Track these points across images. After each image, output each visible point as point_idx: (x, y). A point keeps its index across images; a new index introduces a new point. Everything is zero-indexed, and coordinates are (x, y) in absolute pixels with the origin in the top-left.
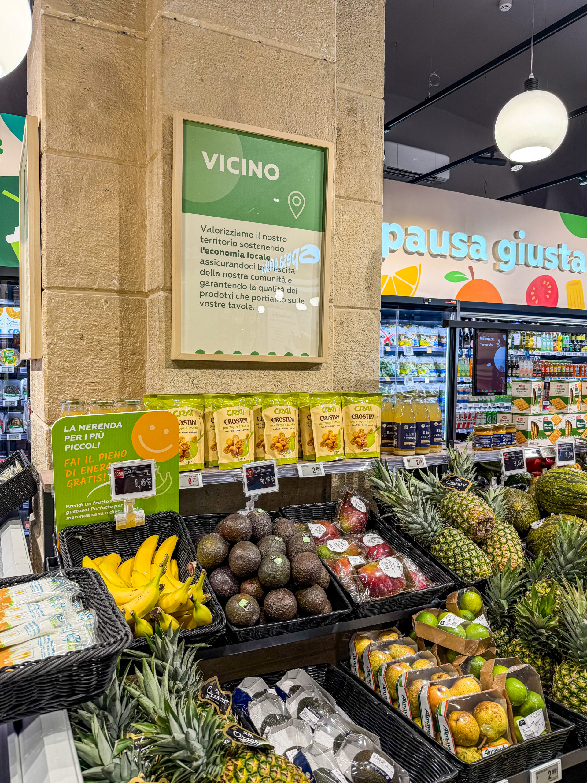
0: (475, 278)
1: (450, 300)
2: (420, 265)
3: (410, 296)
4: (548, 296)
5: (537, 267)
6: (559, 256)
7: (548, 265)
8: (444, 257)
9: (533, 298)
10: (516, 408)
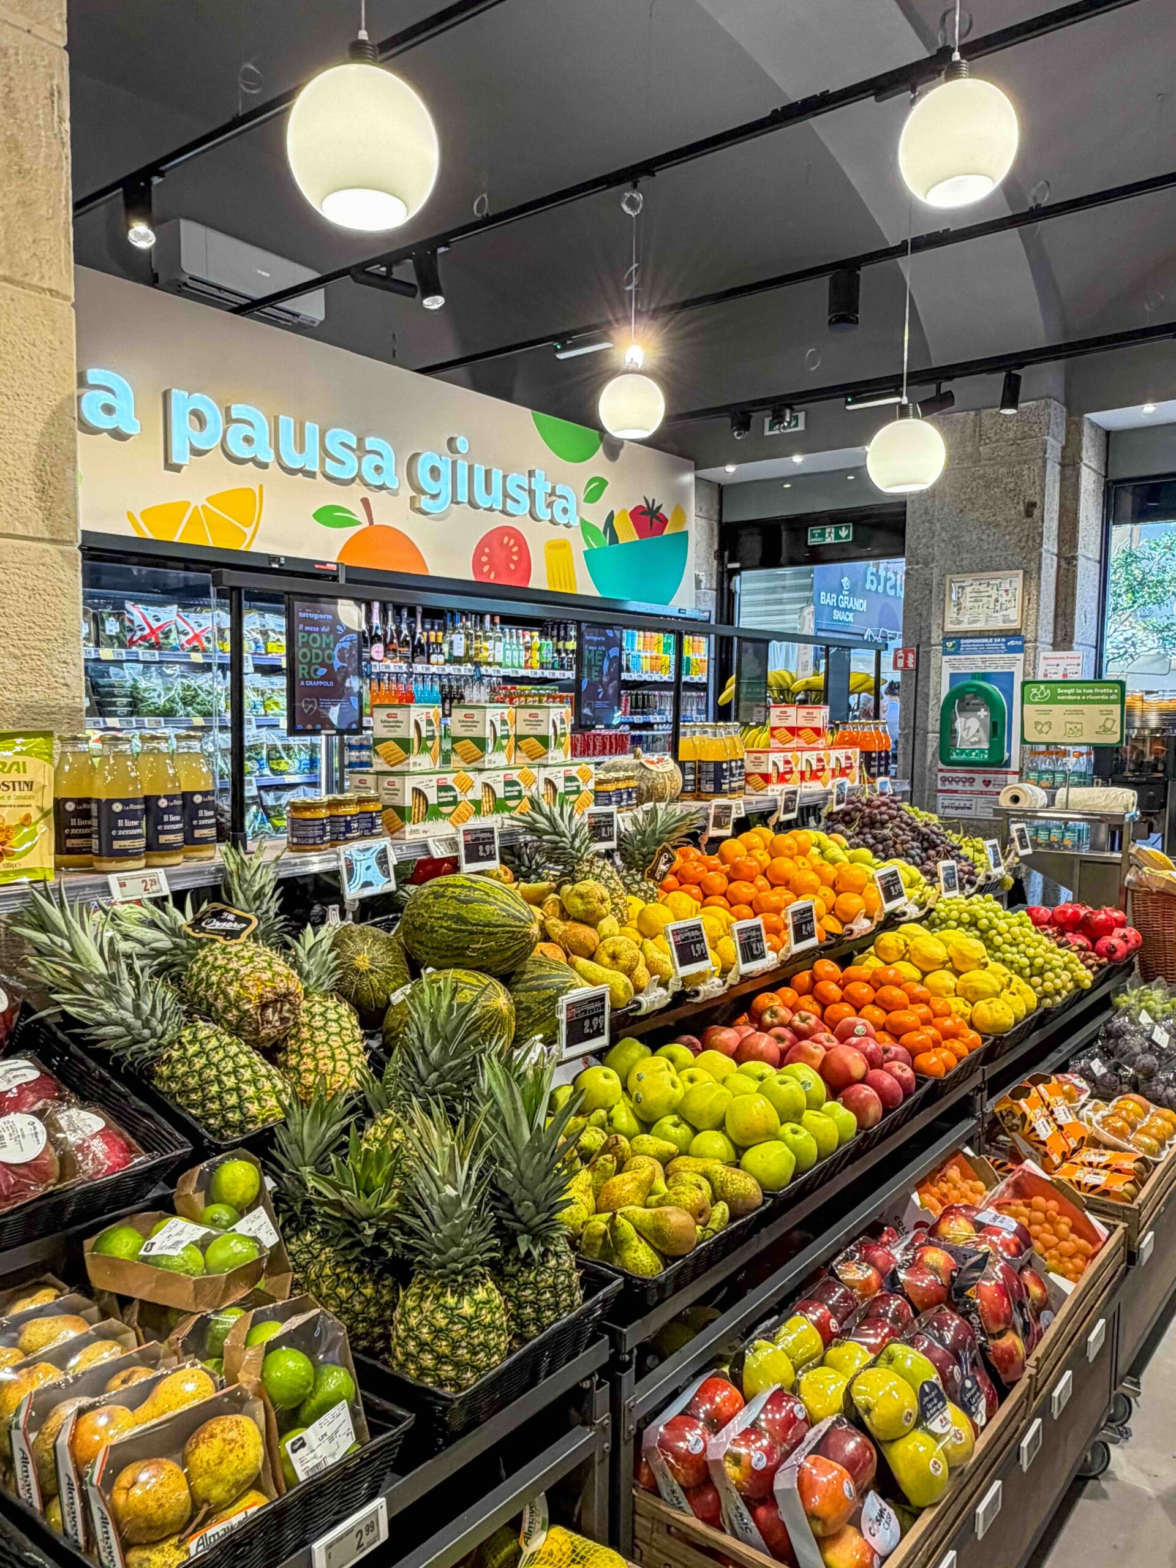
0: (376, 523)
1: (324, 563)
2: (261, 487)
3: (243, 548)
4: (512, 566)
5: (491, 509)
6: (531, 493)
7: (510, 506)
8: (311, 475)
9: (486, 569)
10: (382, 761)
